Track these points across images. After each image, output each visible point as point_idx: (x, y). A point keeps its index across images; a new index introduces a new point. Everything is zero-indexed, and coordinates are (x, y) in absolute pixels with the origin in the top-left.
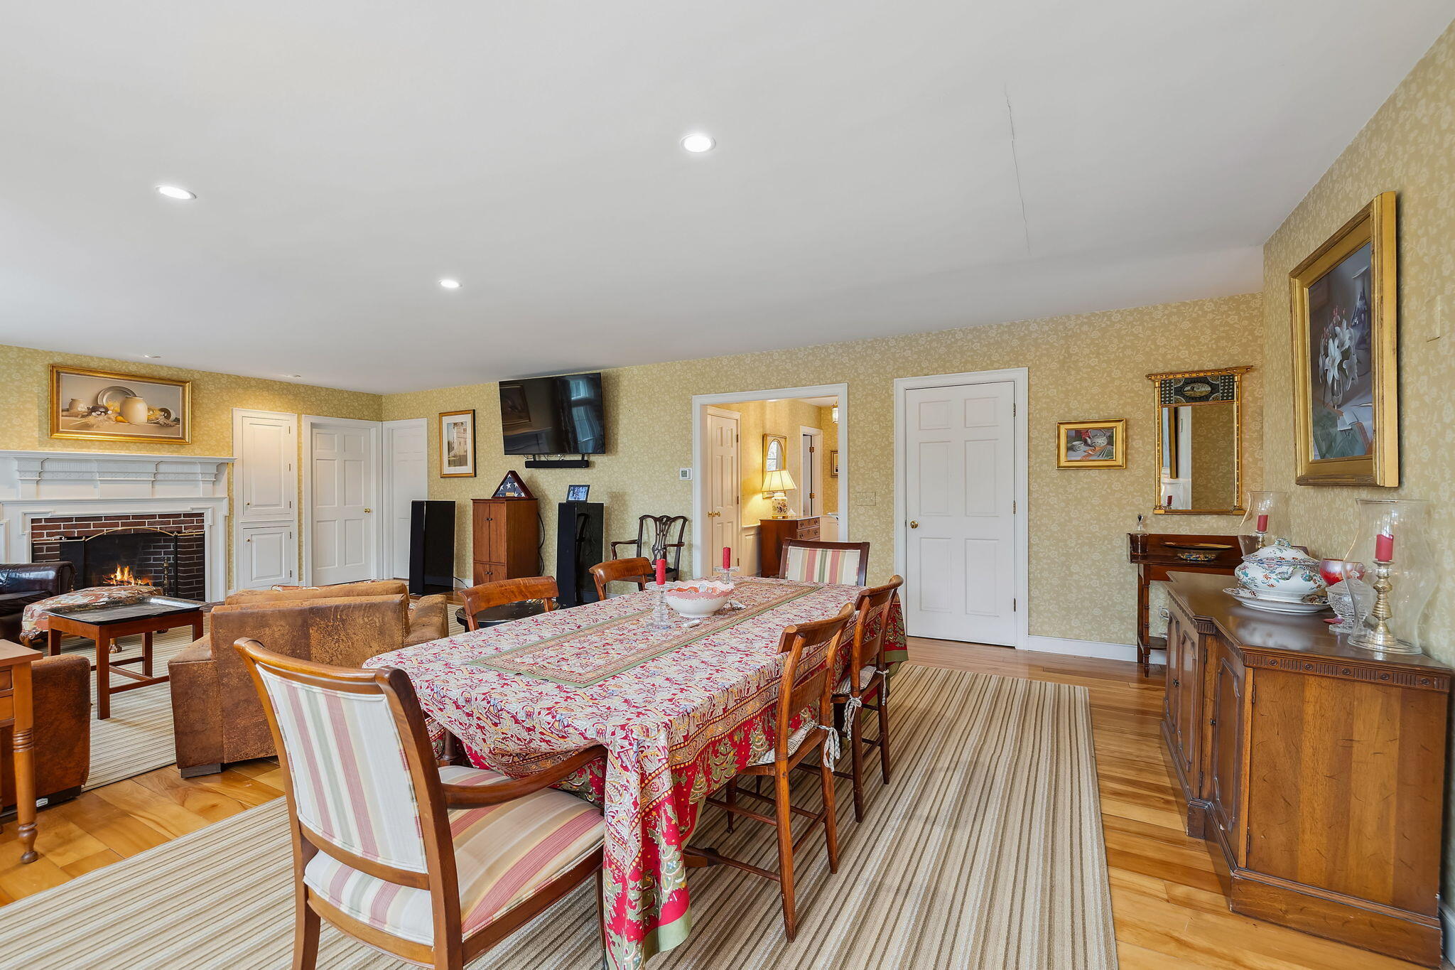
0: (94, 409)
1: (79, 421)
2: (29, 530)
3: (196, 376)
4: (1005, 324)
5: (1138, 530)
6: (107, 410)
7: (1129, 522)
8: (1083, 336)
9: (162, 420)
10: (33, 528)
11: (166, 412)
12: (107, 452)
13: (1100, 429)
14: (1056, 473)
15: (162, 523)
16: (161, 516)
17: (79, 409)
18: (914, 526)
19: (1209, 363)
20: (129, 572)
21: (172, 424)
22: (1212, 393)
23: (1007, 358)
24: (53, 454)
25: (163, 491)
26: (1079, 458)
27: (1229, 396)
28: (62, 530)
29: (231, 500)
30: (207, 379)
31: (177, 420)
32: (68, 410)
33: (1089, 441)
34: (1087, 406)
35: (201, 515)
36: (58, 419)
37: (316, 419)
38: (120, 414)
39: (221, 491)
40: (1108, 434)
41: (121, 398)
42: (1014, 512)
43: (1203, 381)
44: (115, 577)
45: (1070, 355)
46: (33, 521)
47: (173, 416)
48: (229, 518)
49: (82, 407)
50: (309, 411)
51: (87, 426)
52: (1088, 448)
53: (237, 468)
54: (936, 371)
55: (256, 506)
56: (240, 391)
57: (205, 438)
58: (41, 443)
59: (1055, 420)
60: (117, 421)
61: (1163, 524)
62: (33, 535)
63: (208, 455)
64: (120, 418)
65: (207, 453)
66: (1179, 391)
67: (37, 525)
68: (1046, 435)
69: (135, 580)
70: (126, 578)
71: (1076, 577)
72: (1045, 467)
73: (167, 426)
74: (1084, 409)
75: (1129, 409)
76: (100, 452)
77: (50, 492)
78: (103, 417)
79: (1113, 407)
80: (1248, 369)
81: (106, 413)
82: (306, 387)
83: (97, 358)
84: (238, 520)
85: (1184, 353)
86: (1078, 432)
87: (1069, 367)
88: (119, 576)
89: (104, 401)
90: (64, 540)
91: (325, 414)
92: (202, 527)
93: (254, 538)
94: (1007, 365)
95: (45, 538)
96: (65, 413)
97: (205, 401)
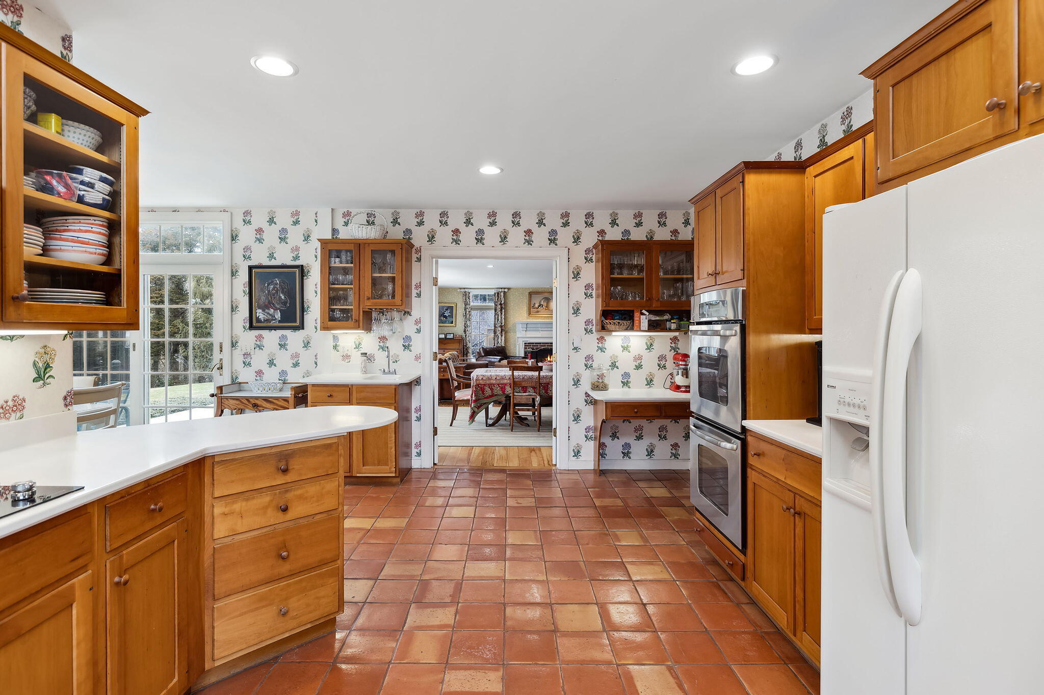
0: (539, 306)
2: (524, 346)
12: (543, 321)
24: (530, 321)
28: (531, 346)
38: (546, 307)
46: (525, 343)
49: (537, 306)
51: (538, 312)
58: (527, 318)
62: (525, 348)
67: (527, 345)
77: (530, 334)
83: (540, 289)
89: (542, 303)
90: (531, 350)
95: (528, 348)
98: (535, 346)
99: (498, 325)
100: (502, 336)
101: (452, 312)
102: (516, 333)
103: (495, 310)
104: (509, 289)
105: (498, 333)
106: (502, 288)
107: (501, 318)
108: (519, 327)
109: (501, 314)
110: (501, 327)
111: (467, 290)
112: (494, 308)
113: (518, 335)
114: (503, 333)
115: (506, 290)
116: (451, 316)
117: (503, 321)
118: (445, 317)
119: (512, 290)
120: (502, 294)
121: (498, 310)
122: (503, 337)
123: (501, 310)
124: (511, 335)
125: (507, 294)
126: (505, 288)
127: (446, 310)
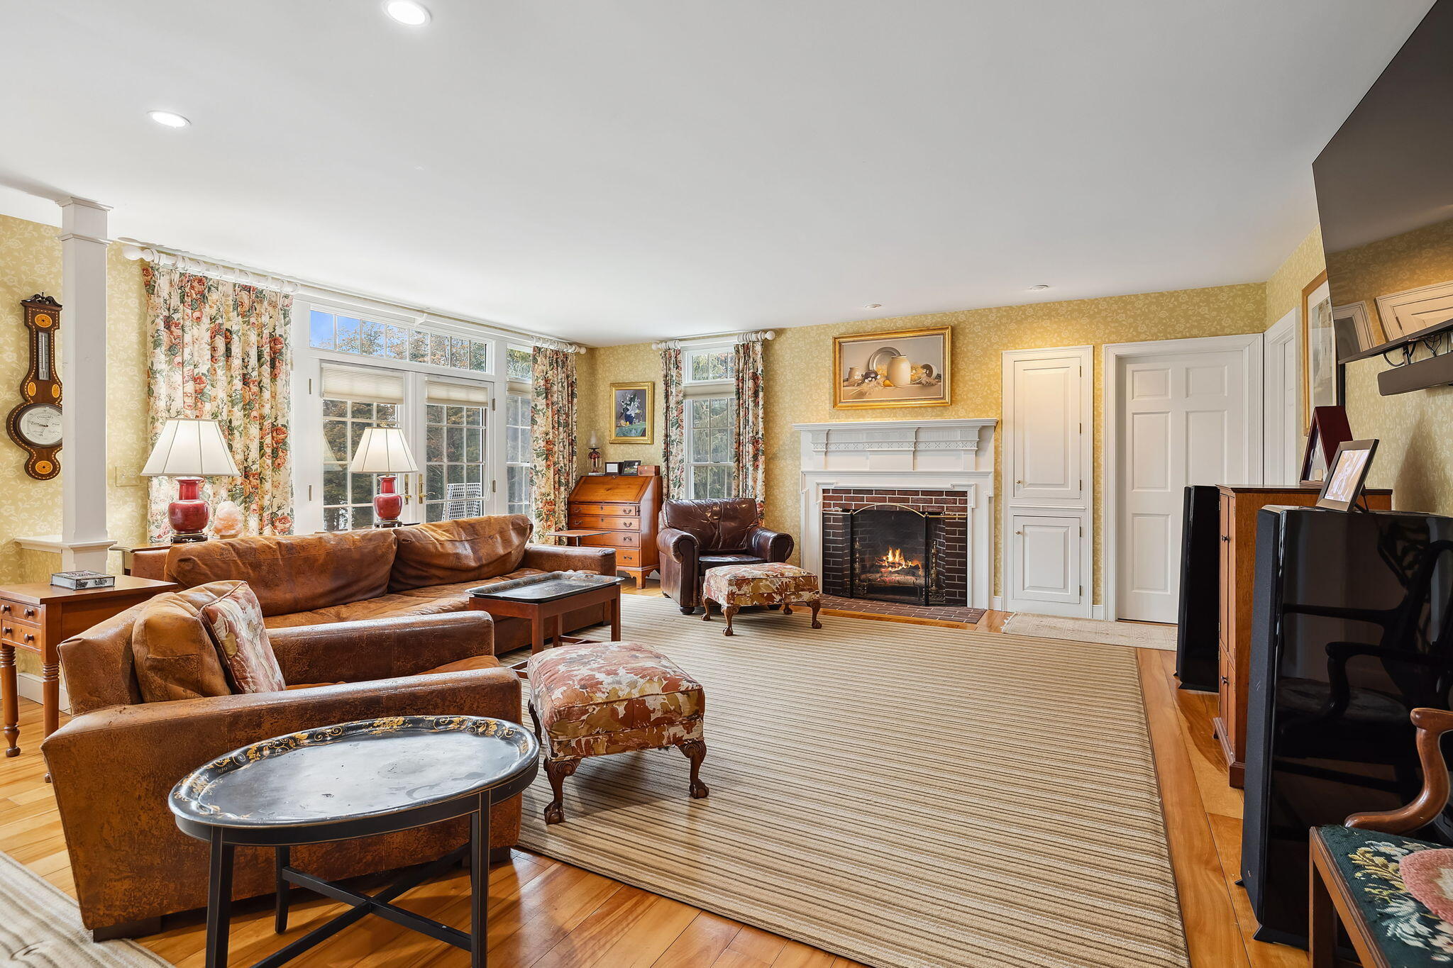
0: (866, 376)
1: (856, 389)
2: (821, 500)
3: (962, 318)
6: (877, 375)
9: (924, 379)
10: (824, 498)
11: (928, 368)
12: (878, 421)
15: (925, 501)
16: (925, 493)
17: (856, 378)
20: (900, 554)
21: (934, 382)
24: (837, 425)
25: (926, 463)
28: (844, 502)
29: (997, 475)
30: (971, 319)
31: (939, 376)
32: (847, 380)
35: (964, 494)
36: (840, 389)
37: (1126, 349)
38: (887, 378)
39: (987, 463)
41: (888, 360)
44: (887, 558)
46: (824, 491)
47: (935, 373)
48: (996, 499)
49: (858, 376)
50: (1113, 337)
51: (862, 394)
53: (1007, 431)
55: (1031, 485)
56: (1013, 326)
57: (971, 395)
58: (832, 416)
60: (885, 386)
62: (825, 506)
63: (972, 417)
64: (887, 382)
65: (971, 414)
67: (830, 495)
69: (906, 561)
70: (897, 559)
73: (930, 385)
76: (872, 421)
77: (838, 462)
78: (874, 382)
81: (875, 378)
82: (1109, 300)
83: (871, 320)
84: (1009, 502)
88: (891, 558)
89: (874, 367)
90: (845, 512)
91: (1143, 337)
92: (965, 509)
93: (1027, 530)
95: (832, 508)
96: (846, 383)
97: (971, 347)
98: (853, 499)
99: (747, 437)
100: (756, 467)
101: (642, 406)
102: (799, 458)
103: (738, 393)
104: (779, 332)
105: (748, 461)
106: (757, 332)
107: (756, 416)
108: (806, 441)
109: (756, 404)
110: (755, 442)
111: (671, 345)
112: (734, 389)
113: (807, 464)
114: (761, 459)
115: (769, 336)
116: (641, 417)
117: (761, 425)
118: (629, 419)
119: (789, 334)
120: (758, 348)
121: (748, 393)
122: (760, 471)
123: (756, 394)
124: (786, 469)
125: (777, 346)
126: (765, 331)
127: (632, 400)
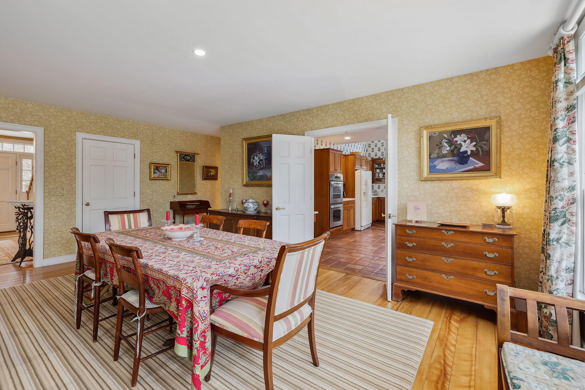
4: (131, 121)
5: (172, 200)
7: (170, 198)
8: (158, 134)
13: (163, 167)
14: (149, 181)
18: (88, 205)
19: (189, 151)
22: (190, 159)
23: (131, 135)
26: (157, 176)
27: (194, 161)
33: (160, 170)
34: (159, 158)
40: (166, 169)
42: (134, 196)
43: (188, 155)
45: (154, 139)
52: (160, 173)
54: (99, 133)
59: (149, 162)
61: (179, 198)
66: (183, 158)
68: (146, 167)
71: (155, 218)
72: (145, 179)
74: (158, 160)
75: (170, 161)
79: (165, 160)
80: (198, 154)
85: (184, 147)
86: (157, 167)
87: (153, 143)
94: (132, 138)
